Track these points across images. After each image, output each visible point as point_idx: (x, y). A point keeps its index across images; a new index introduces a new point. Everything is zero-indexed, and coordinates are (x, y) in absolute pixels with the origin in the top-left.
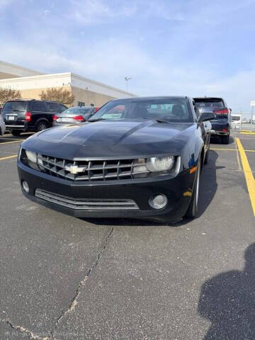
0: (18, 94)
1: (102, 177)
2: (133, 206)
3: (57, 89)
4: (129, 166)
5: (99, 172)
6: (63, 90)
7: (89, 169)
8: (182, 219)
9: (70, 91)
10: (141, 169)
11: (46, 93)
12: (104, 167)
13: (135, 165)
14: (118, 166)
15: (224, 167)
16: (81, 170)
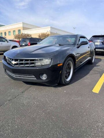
0: (31, 36)
1: (23, 66)
2: (34, 78)
3: (45, 33)
4: (33, 62)
5: (22, 64)
6: (47, 34)
7: (18, 62)
8: (57, 85)
9: (50, 34)
10: (38, 64)
11: (41, 35)
12: (24, 62)
13: (36, 62)
14: (29, 62)
15: (99, 66)
16: (16, 63)
